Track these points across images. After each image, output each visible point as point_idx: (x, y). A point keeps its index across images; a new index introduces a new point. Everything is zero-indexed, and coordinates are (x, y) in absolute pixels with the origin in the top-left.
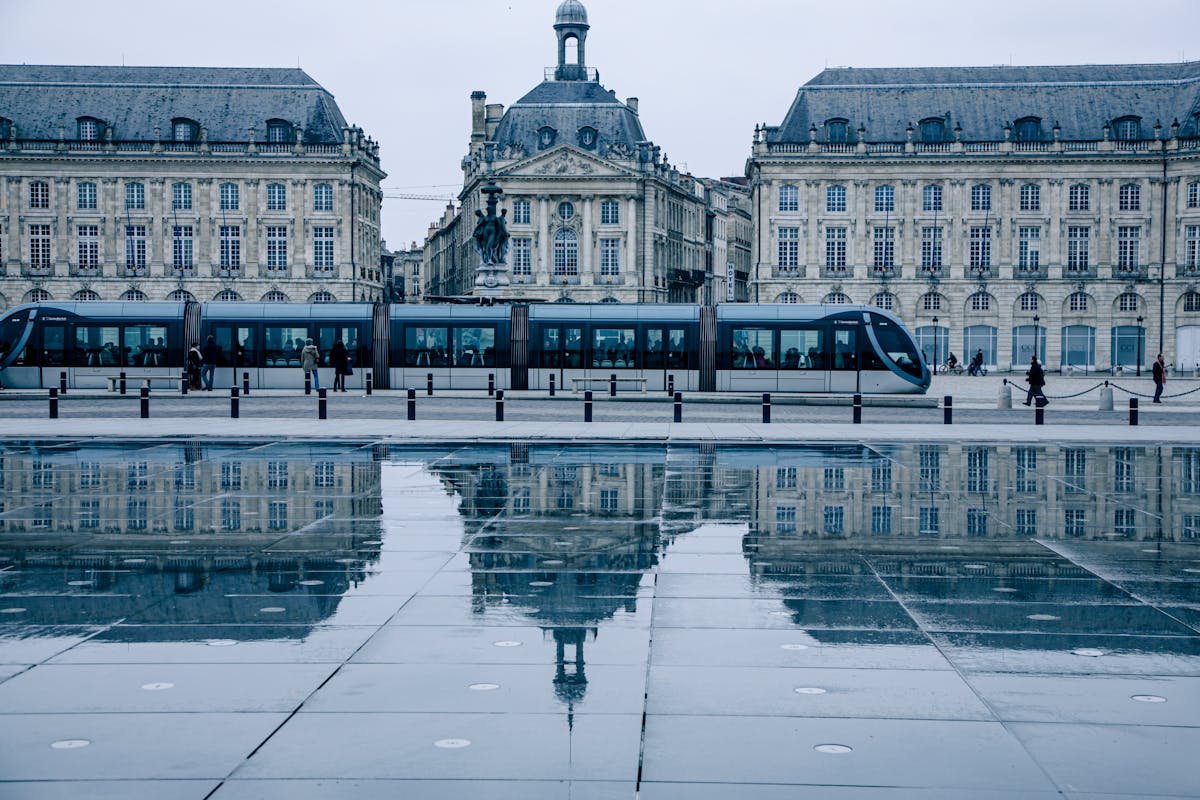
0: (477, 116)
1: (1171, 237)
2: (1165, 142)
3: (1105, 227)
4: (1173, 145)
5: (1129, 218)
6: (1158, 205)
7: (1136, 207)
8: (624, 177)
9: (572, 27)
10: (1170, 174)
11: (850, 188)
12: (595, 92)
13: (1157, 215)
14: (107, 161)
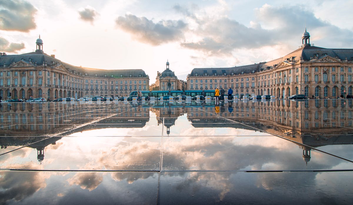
0: (158, 74)
1: (230, 85)
2: (229, 75)
3: (223, 84)
4: (230, 76)
5: (226, 83)
6: (228, 82)
7: (226, 82)
8: (174, 79)
9: (168, 64)
10: (230, 78)
11: (198, 80)
12: (170, 71)
13: (228, 83)
14: (124, 79)
